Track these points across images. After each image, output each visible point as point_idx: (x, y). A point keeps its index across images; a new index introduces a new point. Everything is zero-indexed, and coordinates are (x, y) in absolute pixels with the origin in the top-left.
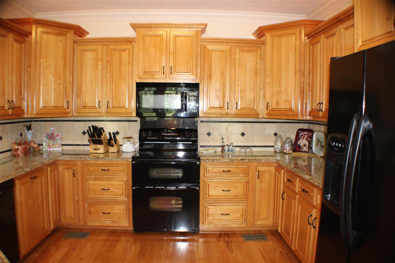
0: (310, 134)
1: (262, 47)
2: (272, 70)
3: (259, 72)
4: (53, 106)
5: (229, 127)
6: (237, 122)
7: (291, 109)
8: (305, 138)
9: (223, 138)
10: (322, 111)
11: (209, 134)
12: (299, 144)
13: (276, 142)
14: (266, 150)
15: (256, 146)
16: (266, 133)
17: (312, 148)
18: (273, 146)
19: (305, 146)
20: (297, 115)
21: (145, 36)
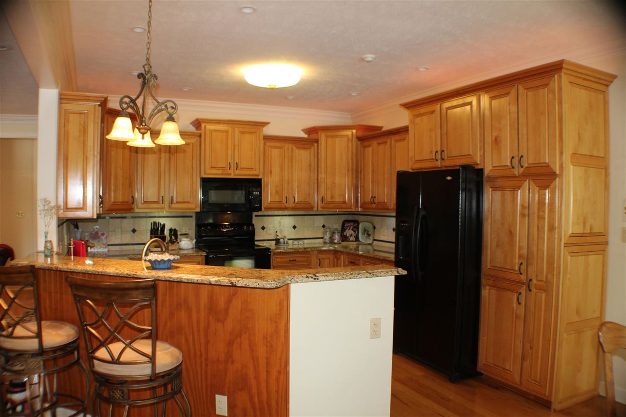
0: (356, 225)
1: (316, 145)
2: (326, 167)
3: (312, 168)
4: (121, 201)
5: (282, 221)
6: (289, 215)
7: (344, 202)
8: (351, 228)
9: (277, 232)
10: (375, 203)
11: (263, 228)
12: (345, 234)
13: (325, 233)
14: (315, 242)
15: (306, 239)
16: (315, 226)
17: (358, 238)
18: (322, 238)
19: (351, 235)
20: (350, 207)
21: (211, 131)
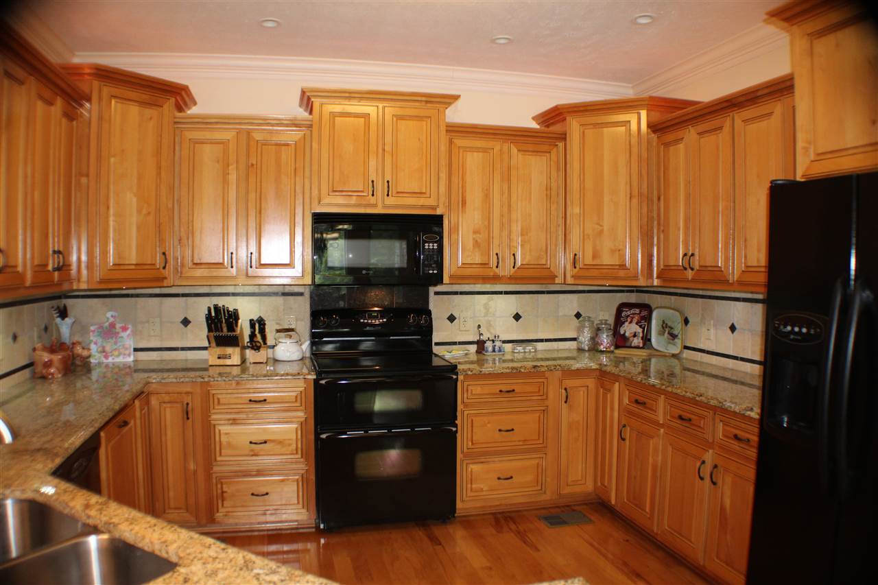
0: (644, 313)
1: (561, 145)
2: (582, 189)
3: (553, 193)
4: (134, 263)
5: (492, 304)
6: (507, 293)
7: (622, 266)
8: (635, 320)
9: (479, 326)
10: (692, 269)
11: (452, 318)
12: (622, 332)
13: (580, 329)
14: (561, 347)
15: (541, 341)
16: (560, 314)
17: (650, 340)
18: (574, 339)
19: (635, 336)
20: (636, 277)
21: (333, 115)
